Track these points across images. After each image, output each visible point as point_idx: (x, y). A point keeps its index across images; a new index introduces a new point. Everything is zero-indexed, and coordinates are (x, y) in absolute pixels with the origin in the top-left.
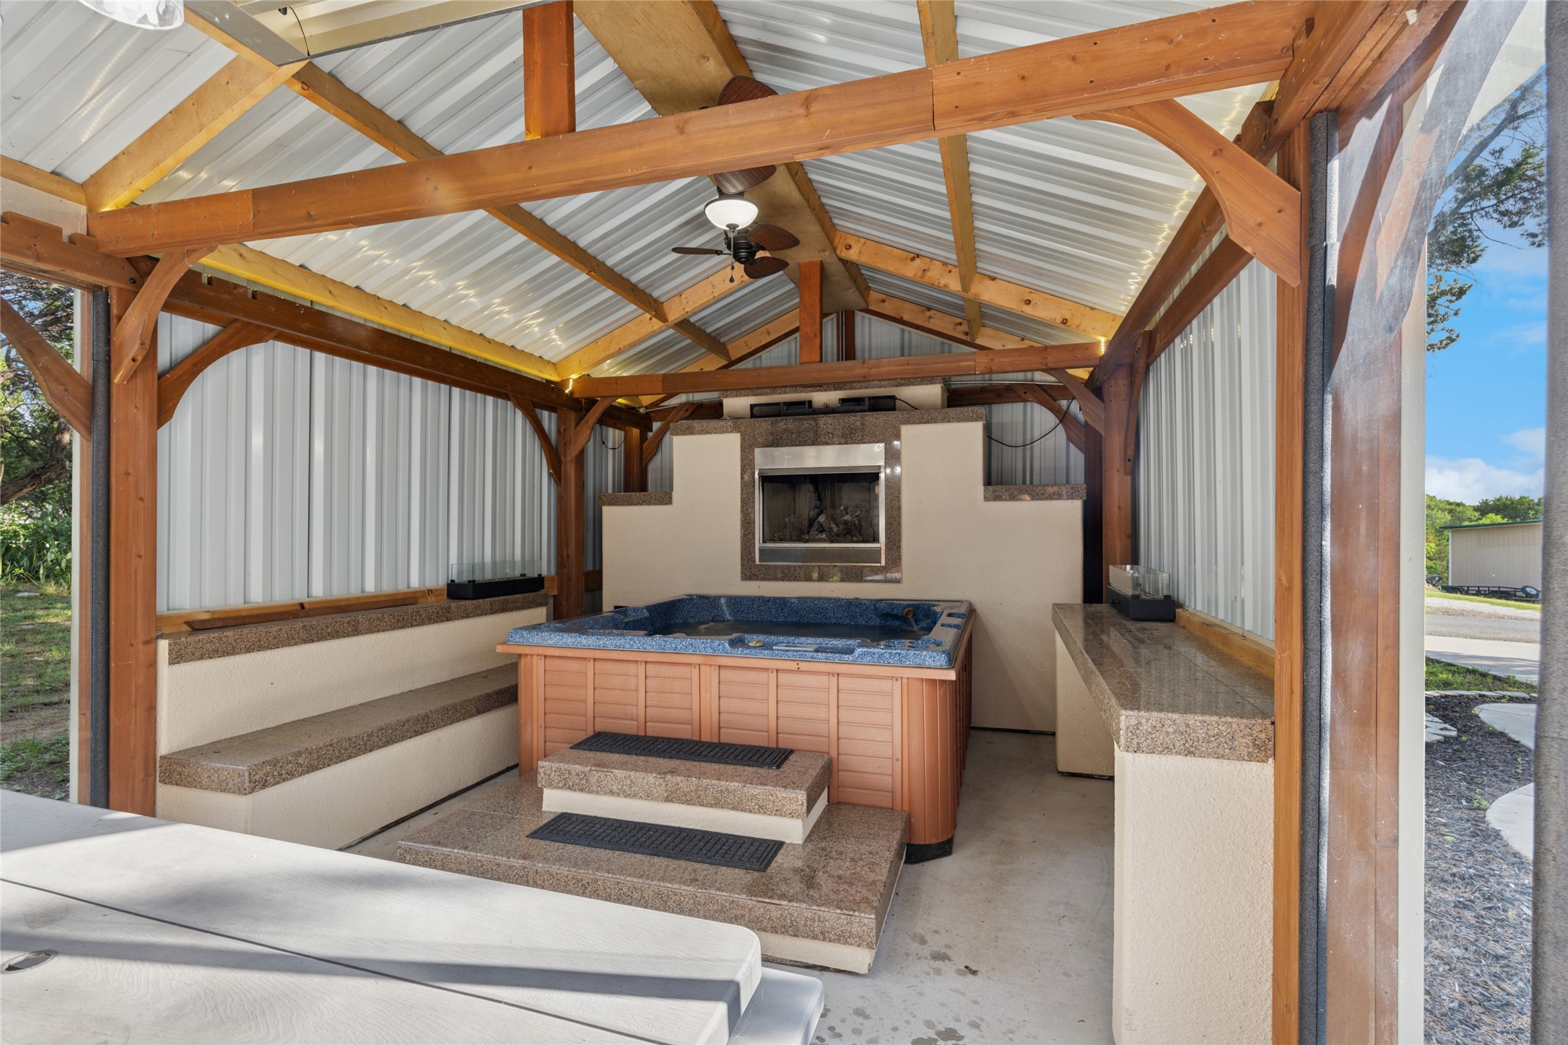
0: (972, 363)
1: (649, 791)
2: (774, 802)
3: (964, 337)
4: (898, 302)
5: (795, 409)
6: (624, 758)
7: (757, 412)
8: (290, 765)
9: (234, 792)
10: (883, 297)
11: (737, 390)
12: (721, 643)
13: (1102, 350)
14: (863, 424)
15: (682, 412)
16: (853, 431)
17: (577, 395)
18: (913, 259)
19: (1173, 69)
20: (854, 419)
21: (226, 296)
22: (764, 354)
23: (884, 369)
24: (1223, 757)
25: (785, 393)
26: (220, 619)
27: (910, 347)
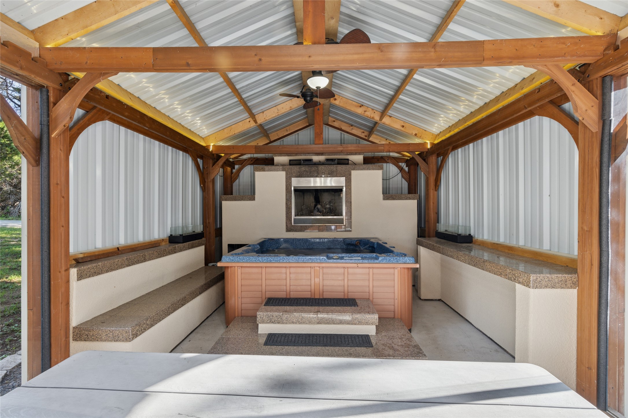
0: (383, 148)
1: (310, 320)
2: (365, 319)
3: (365, 137)
4: (340, 122)
5: (307, 163)
6: (296, 308)
7: (292, 163)
8: (145, 325)
9: (123, 341)
10: (334, 119)
11: (281, 154)
12: (323, 258)
13: (429, 146)
14: (336, 169)
15: (249, 162)
16: (333, 172)
17: (214, 153)
18: (360, 107)
19: (567, 54)
20: (333, 168)
21: (98, 96)
22: (284, 139)
23: (349, 148)
24: (563, 288)
25: (301, 156)
26: (90, 257)
27: (344, 140)
